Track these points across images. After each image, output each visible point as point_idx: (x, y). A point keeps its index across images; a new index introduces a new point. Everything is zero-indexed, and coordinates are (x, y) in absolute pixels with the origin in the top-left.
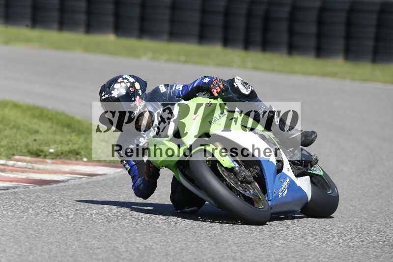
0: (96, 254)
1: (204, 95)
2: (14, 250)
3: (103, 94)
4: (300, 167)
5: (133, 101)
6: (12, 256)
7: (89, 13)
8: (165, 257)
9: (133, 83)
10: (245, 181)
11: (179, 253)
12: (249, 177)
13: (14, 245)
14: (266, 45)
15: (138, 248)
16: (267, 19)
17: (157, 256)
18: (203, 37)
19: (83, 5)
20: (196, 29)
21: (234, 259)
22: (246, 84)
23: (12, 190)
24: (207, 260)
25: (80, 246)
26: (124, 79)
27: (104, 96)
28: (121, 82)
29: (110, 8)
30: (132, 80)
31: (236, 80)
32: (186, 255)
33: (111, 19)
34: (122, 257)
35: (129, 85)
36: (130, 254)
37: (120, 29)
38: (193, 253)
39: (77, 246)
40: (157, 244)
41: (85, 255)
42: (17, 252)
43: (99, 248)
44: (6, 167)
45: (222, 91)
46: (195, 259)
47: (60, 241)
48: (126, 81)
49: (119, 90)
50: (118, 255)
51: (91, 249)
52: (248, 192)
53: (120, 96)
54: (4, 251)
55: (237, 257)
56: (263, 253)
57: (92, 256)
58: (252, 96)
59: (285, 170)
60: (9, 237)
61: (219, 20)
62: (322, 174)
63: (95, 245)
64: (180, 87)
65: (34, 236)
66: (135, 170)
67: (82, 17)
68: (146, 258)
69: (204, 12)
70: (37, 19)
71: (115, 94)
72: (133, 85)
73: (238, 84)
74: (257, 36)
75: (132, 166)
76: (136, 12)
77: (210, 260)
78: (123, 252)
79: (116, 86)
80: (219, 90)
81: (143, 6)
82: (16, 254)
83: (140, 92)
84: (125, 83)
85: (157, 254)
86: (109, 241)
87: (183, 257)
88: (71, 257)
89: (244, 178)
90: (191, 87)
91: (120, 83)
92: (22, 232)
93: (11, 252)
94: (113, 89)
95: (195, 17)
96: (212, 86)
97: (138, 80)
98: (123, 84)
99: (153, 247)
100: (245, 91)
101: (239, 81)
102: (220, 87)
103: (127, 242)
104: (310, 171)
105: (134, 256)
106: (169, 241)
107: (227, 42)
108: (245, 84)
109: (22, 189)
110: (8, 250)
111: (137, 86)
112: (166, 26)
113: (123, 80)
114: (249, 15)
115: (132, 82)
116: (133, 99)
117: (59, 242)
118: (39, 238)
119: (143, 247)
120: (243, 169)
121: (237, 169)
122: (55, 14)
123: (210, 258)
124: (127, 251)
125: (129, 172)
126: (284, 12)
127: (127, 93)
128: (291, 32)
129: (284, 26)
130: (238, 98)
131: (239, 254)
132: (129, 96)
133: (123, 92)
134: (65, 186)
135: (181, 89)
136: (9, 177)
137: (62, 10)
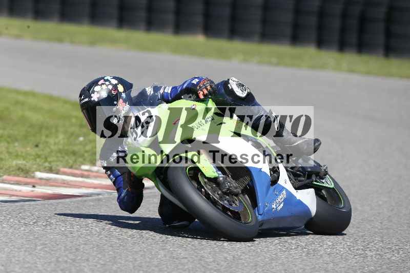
0: (182, 264)
1: (190, 97)
2: (97, 259)
3: (83, 97)
4: (302, 179)
5: (115, 105)
6: (96, 266)
7: (178, 13)
8: (254, 268)
9: (116, 85)
10: (229, 193)
11: (269, 264)
12: (236, 188)
13: (98, 254)
14: (362, 47)
15: (226, 258)
16: (363, 20)
17: (246, 266)
18: (296, 39)
19: (171, 5)
20: (288, 31)
21: (326, 270)
22: (243, 86)
23: (97, 197)
24: (298, 271)
25: (165, 256)
26: (106, 81)
27: (83, 99)
28: (103, 84)
29: (199, 7)
30: (114, 82)
31: (230, 81)
32: (276, 266)
33: (199, 19)
34: (210, 267)
35: (110, 87)
36: (218, 264)
37: (209, 30)
38: (283, 264)
39: (163, 256)
40: (246, 255)
41: (170, 265)
42: (101, 261)
43: (186, 258)
44: (90, 173)
45: (210, 93)
46: (285, 270)
47: (145, 250)
48: (107, 83)
49: (100, 93)
50: (205, 265)
51: (177, 259)
52: (234, 205)
53: (100, 99)
54: (88, 260)
55: (329, 268)
56: (356, 264)
57: (177, 266)
58: (249, 100)
59: (281, 182)
60: (92, 245)
61: (313, 21)
62: (332, 186)
63: (182, 255)
64: (168, 90)
65: (118, 245)
66: (121, 182)
67: (171, 17)
68: (234, 268)
69: (298, 12)
70: (124, 20)
71: (95, 97)
72: (115, 87)
73: (233, 85)
74: (353, 38)
75: (117, 177)
76: (226, 12)
77: (300, 271)
78: (210, 262)
79: (97, 88)
80: (206, 92)
81: (234, 6)
82: (99, 263)
83: (124, 95)
84: (107, 86)
85: (246, 264)
86: (196, 251)
87: (273, 268)
88: (156, 266)
89: (228, 189)
90: (179, 90)
91: (101, 85)
92: (106, 240)
93: (94, 261)
94: (93, 92)
95: (287, 17)
96: (198, 88)
97: (121, 81)
98: (104, 86)
99: (242, 257)
100: (240, 93)
101: (235, 83)
102: (207, 89)
103: (215, 252)
104: (316, 183)
105: (222, 266)
106: (259, 250)
107: (321, 43)
108: (240, 85)
109: (106, 196)
110: (91, 259)
111: (121, 88)
112: (258, 27)
113: (104, 82)
114: (344, 16)
115: (114, 83)
116: (115, 103)
117: (144, 252)
118: (124, 247)
119: (232, 257)
120: (230, 179)
121: (221, 179)
122: (143, 14)
123: (301, 269)
124: (214, 261)
125: (114, 183)
126: (380, 12)
127: (109, 96)
128: (388, 34)
129: (380, 27)
130: (232, 101)
131: (331, 265)
132: (111, 100)
133: (104, 95)
134: (151, 193)
135: (169, 92)
136: (93, 183)
137: (150, 9)
